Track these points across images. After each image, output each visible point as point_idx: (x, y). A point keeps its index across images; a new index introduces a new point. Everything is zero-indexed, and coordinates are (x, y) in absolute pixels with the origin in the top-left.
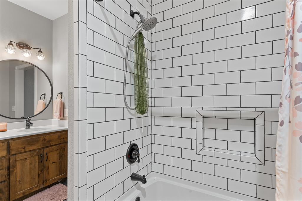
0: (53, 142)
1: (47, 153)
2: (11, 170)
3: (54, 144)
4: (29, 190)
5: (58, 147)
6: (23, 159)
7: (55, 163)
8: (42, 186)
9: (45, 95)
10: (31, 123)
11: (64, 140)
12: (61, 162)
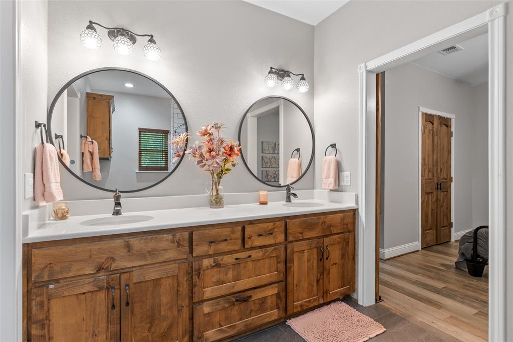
0: (334, 229)
1: (327, 246)
2: (288, 265)
3: (335, 232)
4: (307, 302)
5: (340, 238)
6: (301, 251)
7: (337, 265)
8: (322, 301)
9: (298, 150)
10: (295, 195)
11: (347, 227)
12: (343, 265)
